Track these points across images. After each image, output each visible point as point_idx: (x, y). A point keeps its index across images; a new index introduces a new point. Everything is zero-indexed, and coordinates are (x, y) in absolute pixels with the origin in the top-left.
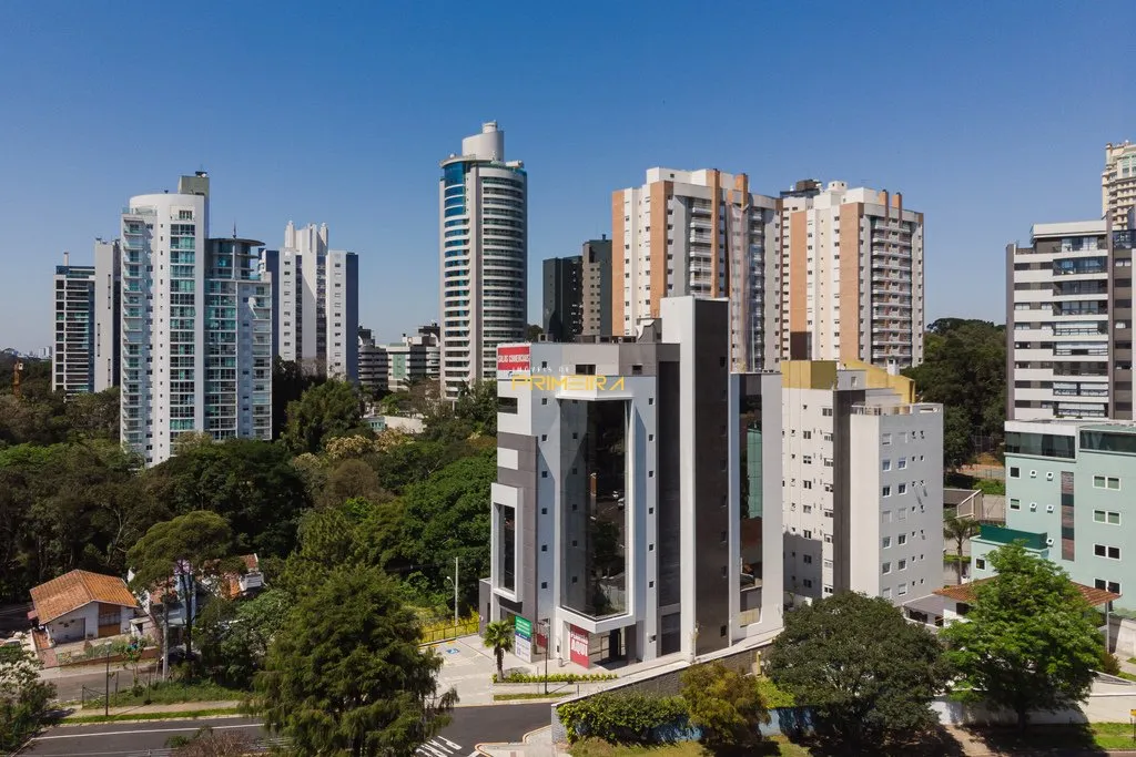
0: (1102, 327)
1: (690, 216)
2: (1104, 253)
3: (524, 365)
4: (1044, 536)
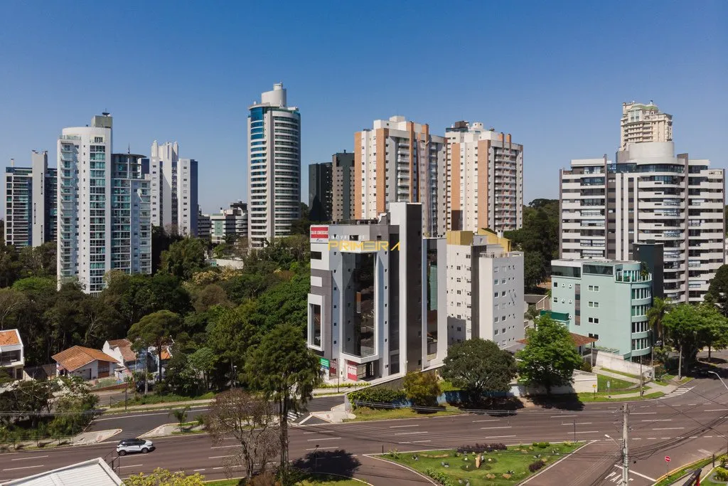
0: (603, 212)
1: (398, 147)
2: (603, 175)
3: (326, 236)
4: (567, 315)
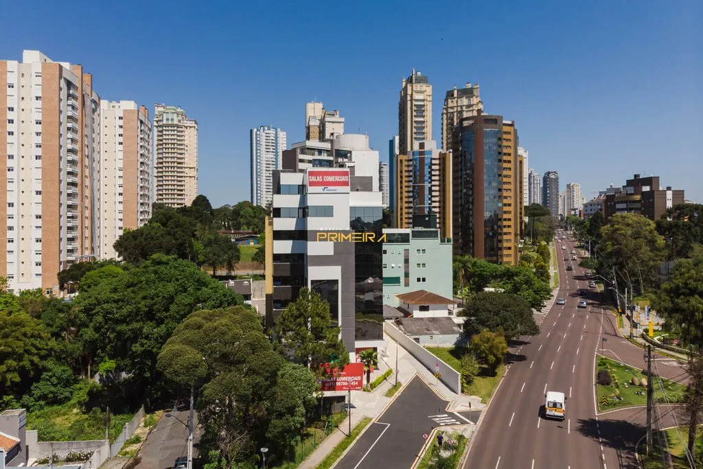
1: (69, 95)
2: (331, 158)
3: (345, 183)
4: (399, 278)
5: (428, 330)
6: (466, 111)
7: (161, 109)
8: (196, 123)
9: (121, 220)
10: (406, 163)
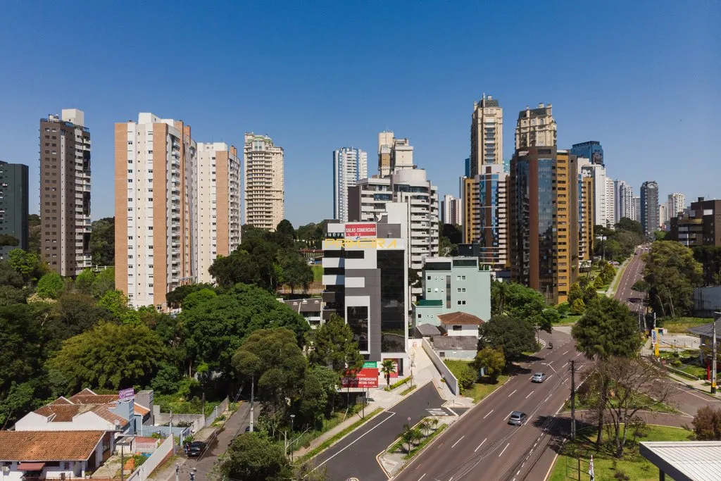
1: (173, 147)
4: (440, 301)
5: (453, 346)
6: (539, 131)
7: (250, 137)
8: (282, 149)
9: (215, 245)
10: (474, 187)
